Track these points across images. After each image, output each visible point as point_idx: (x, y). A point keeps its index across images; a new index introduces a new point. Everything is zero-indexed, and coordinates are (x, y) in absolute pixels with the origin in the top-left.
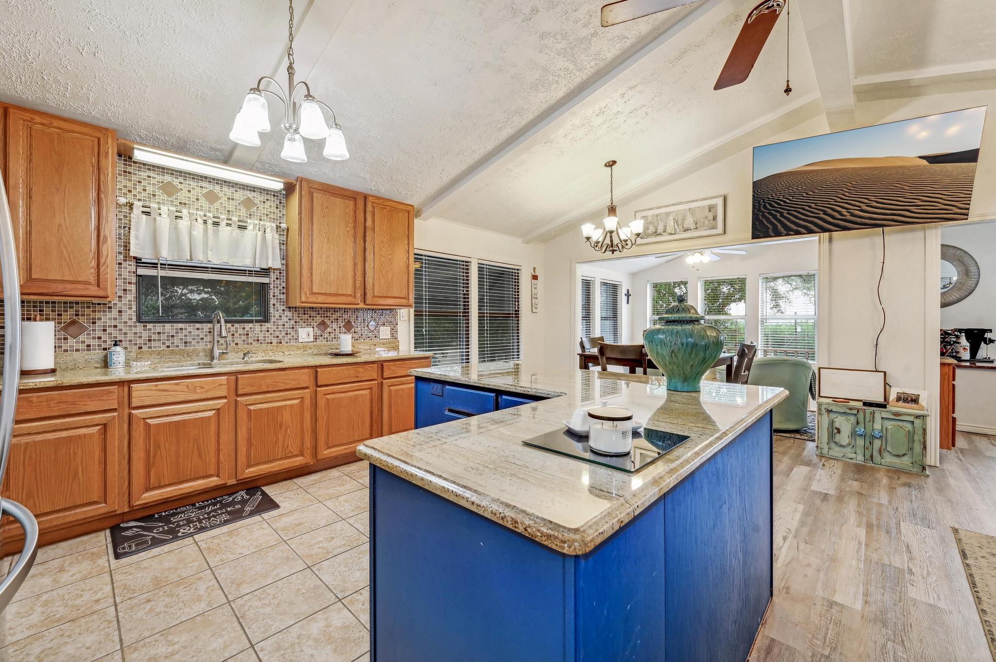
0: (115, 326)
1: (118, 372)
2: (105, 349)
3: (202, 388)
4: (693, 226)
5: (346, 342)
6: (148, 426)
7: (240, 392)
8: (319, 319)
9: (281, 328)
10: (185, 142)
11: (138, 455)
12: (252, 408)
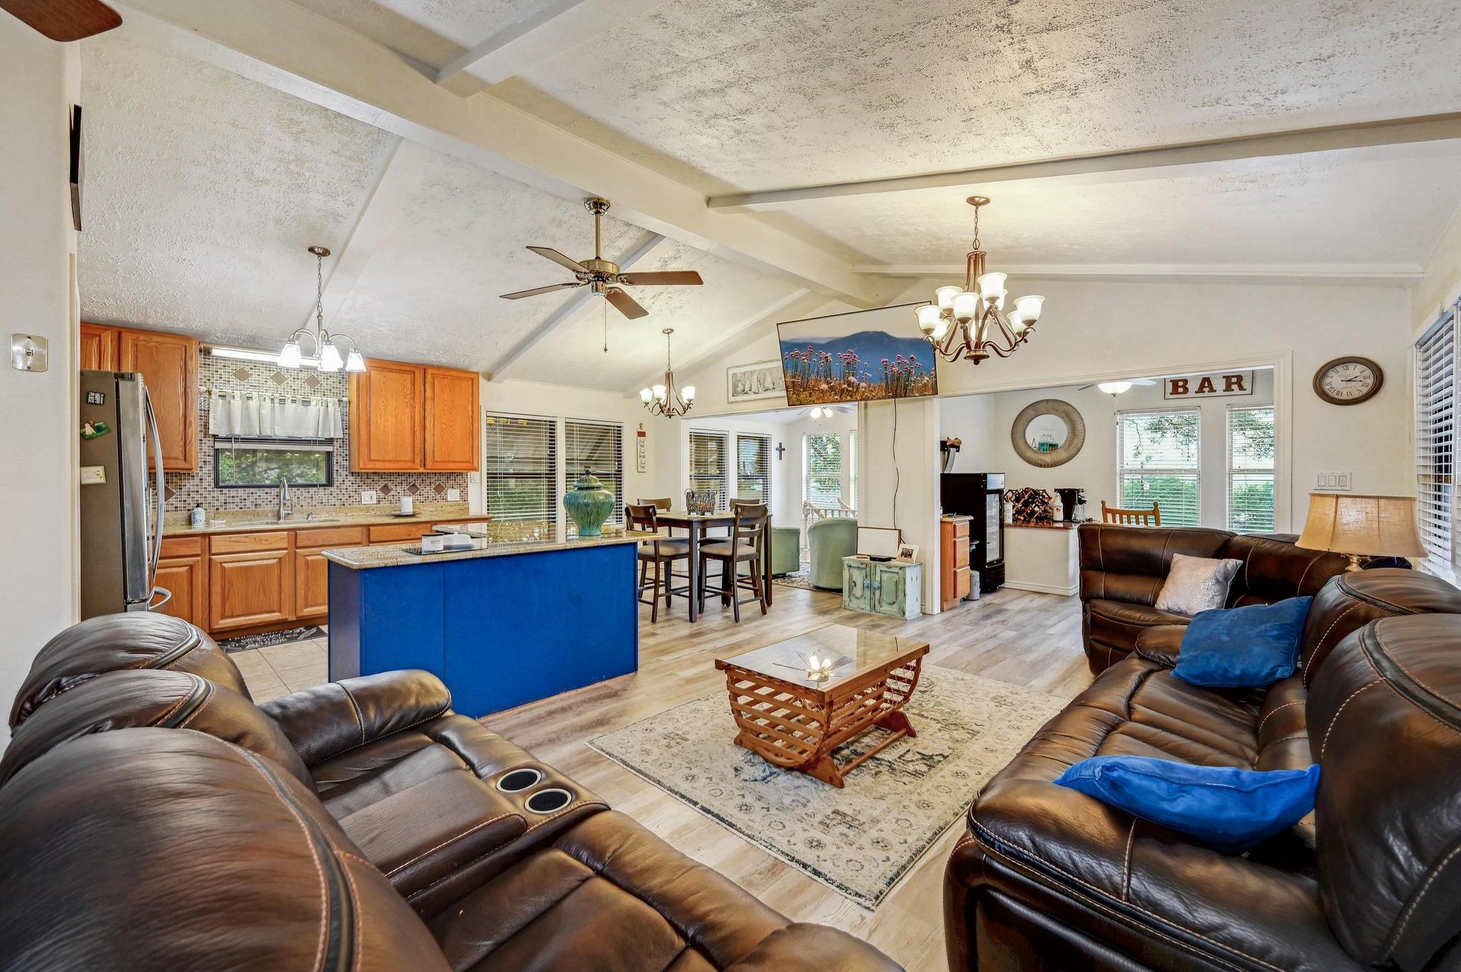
0: (197, 492)
1: (199, 527)
2: (189, 510)
3: (266, 540)
4: (771, 386)
5: (407, 504)
6: (224, 569)
7: (299, 544)
8: (382, 483)
9: (344, 491)
10: (254, 338)
11: (217, 589)
12: (309, 558)
